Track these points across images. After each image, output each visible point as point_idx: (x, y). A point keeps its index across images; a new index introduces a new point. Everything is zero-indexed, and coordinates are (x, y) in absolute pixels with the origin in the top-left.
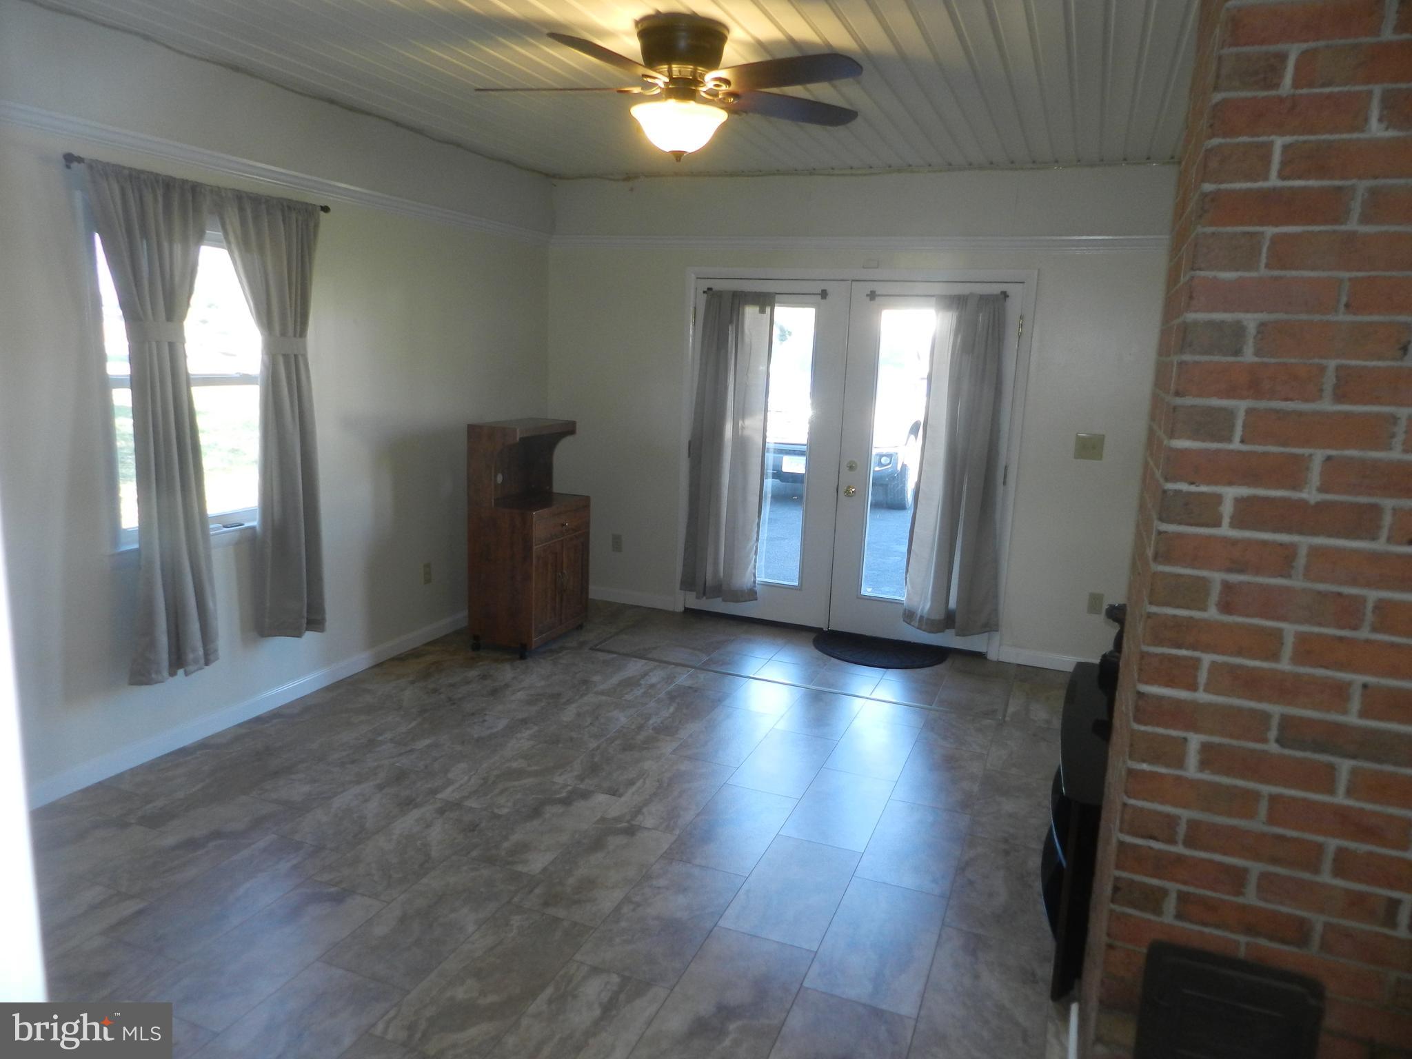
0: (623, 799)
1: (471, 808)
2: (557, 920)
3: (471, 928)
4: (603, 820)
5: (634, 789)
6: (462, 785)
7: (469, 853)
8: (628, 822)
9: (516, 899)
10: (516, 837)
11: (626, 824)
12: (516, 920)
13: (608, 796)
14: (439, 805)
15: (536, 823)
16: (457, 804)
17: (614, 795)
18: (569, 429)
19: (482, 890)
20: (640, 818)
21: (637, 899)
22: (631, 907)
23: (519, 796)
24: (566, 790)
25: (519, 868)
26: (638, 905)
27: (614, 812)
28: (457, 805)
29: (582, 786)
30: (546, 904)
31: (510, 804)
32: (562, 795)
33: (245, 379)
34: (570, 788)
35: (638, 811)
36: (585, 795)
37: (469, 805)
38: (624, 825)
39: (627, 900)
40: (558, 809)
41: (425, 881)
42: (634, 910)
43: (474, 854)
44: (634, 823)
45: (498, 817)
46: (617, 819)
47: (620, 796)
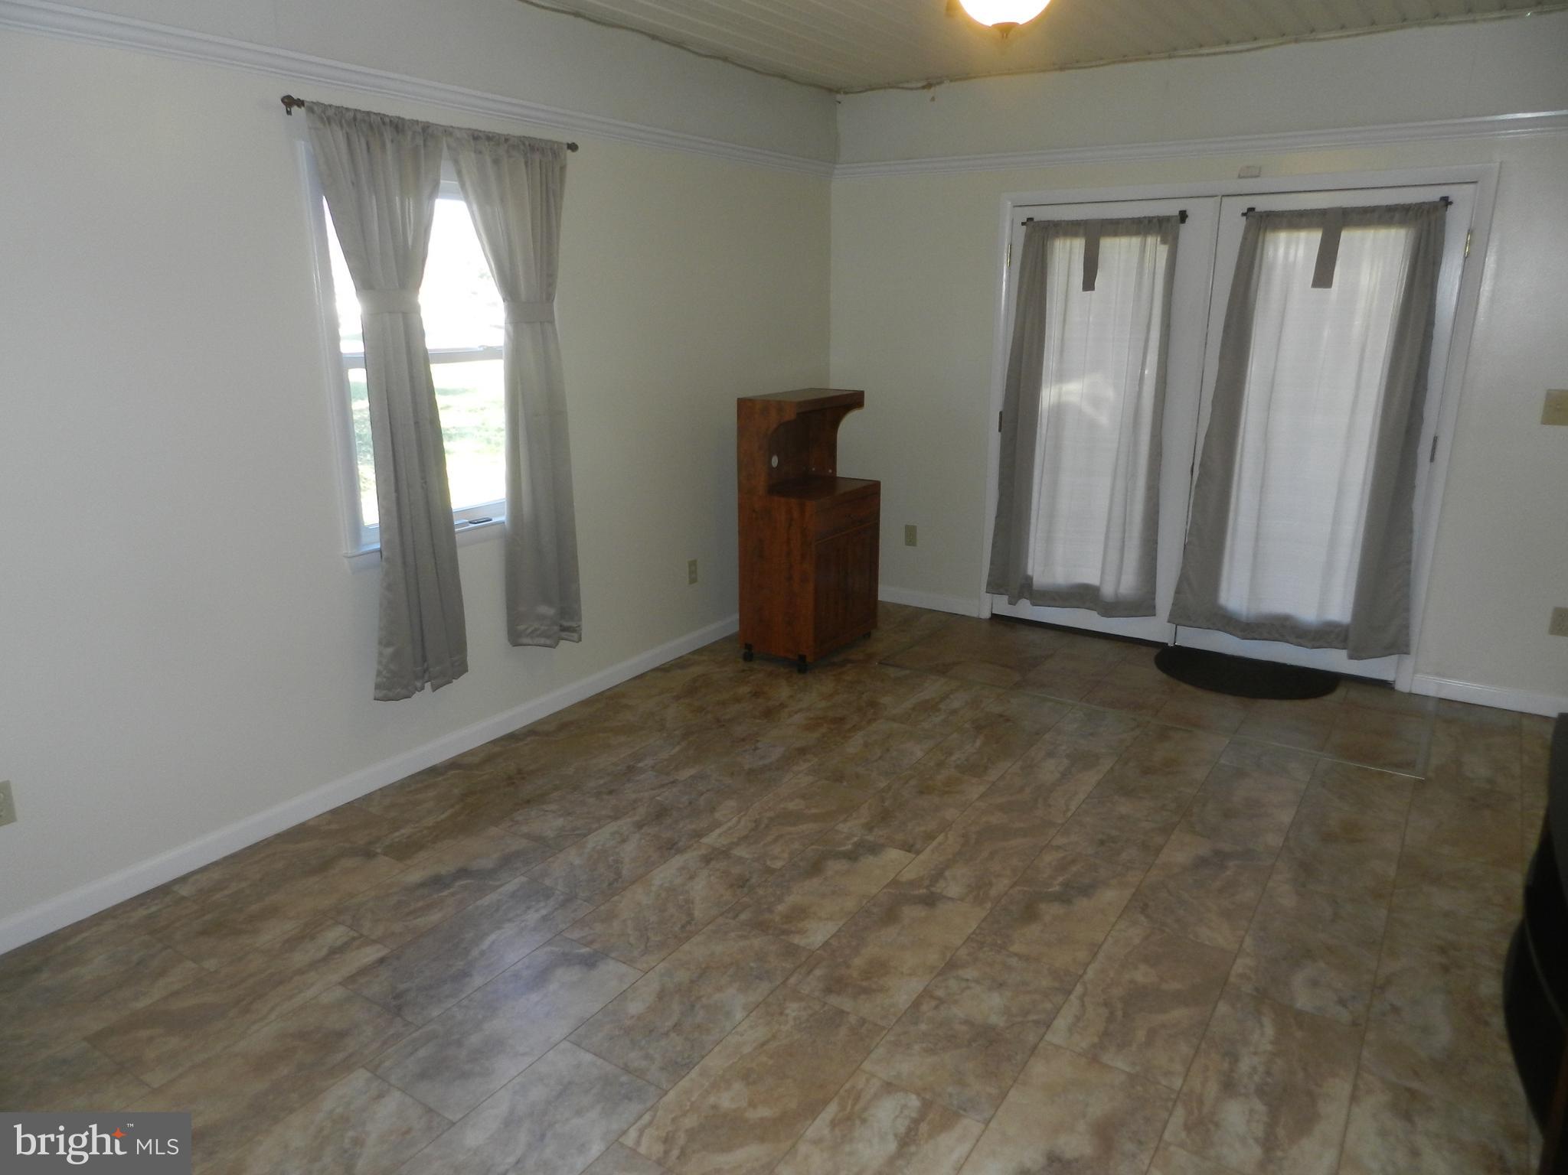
0: (922, 857)
1: (741, 858)
2: (841, 1013)
3: (739, 1015)
4: (894, 883)
5: (935, 843)
6: (730, 828)
7: (737, 915)
8: (927, 887)
9: (793, 980)
10: (794, 898)
11: (925, 891)
12: (793, 1009)
13: (902, 853)
14: (703, 851)
15: (815, 882)
16: (724, 851)
17: (909, 851)
18: (853, 401)
19: (752, 964)
20: (941, 884)
21: (940, 993)
22: (933, 1003)
23: (796, 846)
24: (852, 841)
25: (796, 940)
26: (941, 1001)
27: (908, 875)
28: (724, 853)
29: (870, 838)
30: (828, 991)
31: (786, 855)
32: (846, 848)
33: (488, 353)
34: (856, 839)
35: (938, 875)
36: (874, 849)
37: (738, 854)
38: (923, 891)
39: (927, 993)
40: (841, 865)
41: (686, 947)
42: (936, 1007)
43: (743, 917)
44: (933, 889)
45: (770, 871)
46: (912, 884)
47: (918, 853)
